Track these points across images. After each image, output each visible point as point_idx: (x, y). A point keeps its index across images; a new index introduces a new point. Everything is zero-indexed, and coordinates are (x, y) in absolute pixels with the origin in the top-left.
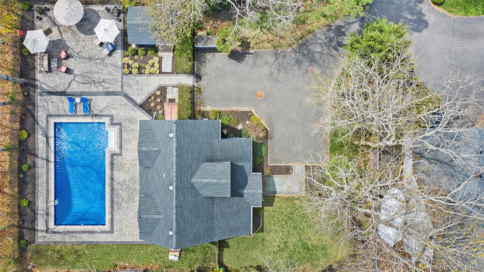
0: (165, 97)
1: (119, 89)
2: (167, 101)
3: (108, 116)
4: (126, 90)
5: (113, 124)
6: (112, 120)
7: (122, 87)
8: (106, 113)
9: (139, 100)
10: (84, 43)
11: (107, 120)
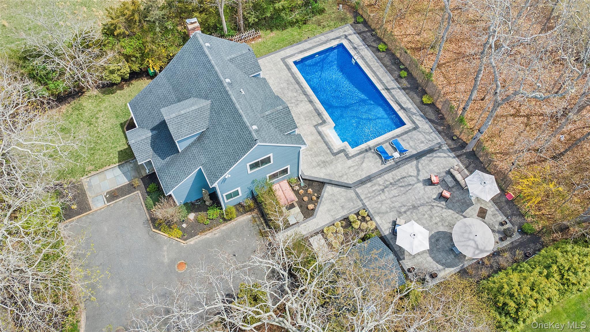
0: (301, 207)
1: (359, 190)
2: (296, 204)
3: (353, 156)
4: (351, 193)
5: (343, 151)
6: (347, 155)
7: (357, 194)
8: (357, 158)
9: (328, 190)
10: (434, 222)
11: (352, 151)
